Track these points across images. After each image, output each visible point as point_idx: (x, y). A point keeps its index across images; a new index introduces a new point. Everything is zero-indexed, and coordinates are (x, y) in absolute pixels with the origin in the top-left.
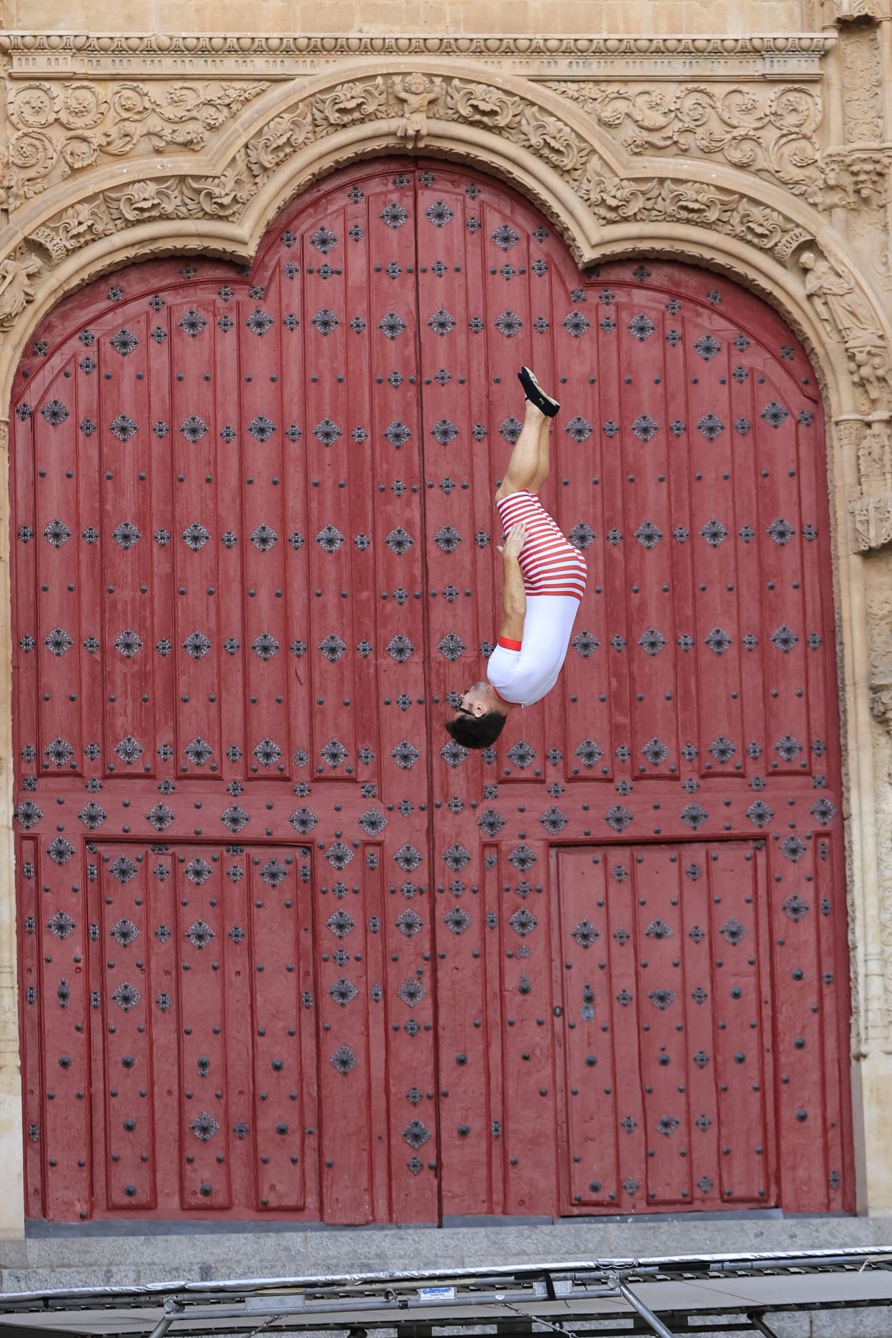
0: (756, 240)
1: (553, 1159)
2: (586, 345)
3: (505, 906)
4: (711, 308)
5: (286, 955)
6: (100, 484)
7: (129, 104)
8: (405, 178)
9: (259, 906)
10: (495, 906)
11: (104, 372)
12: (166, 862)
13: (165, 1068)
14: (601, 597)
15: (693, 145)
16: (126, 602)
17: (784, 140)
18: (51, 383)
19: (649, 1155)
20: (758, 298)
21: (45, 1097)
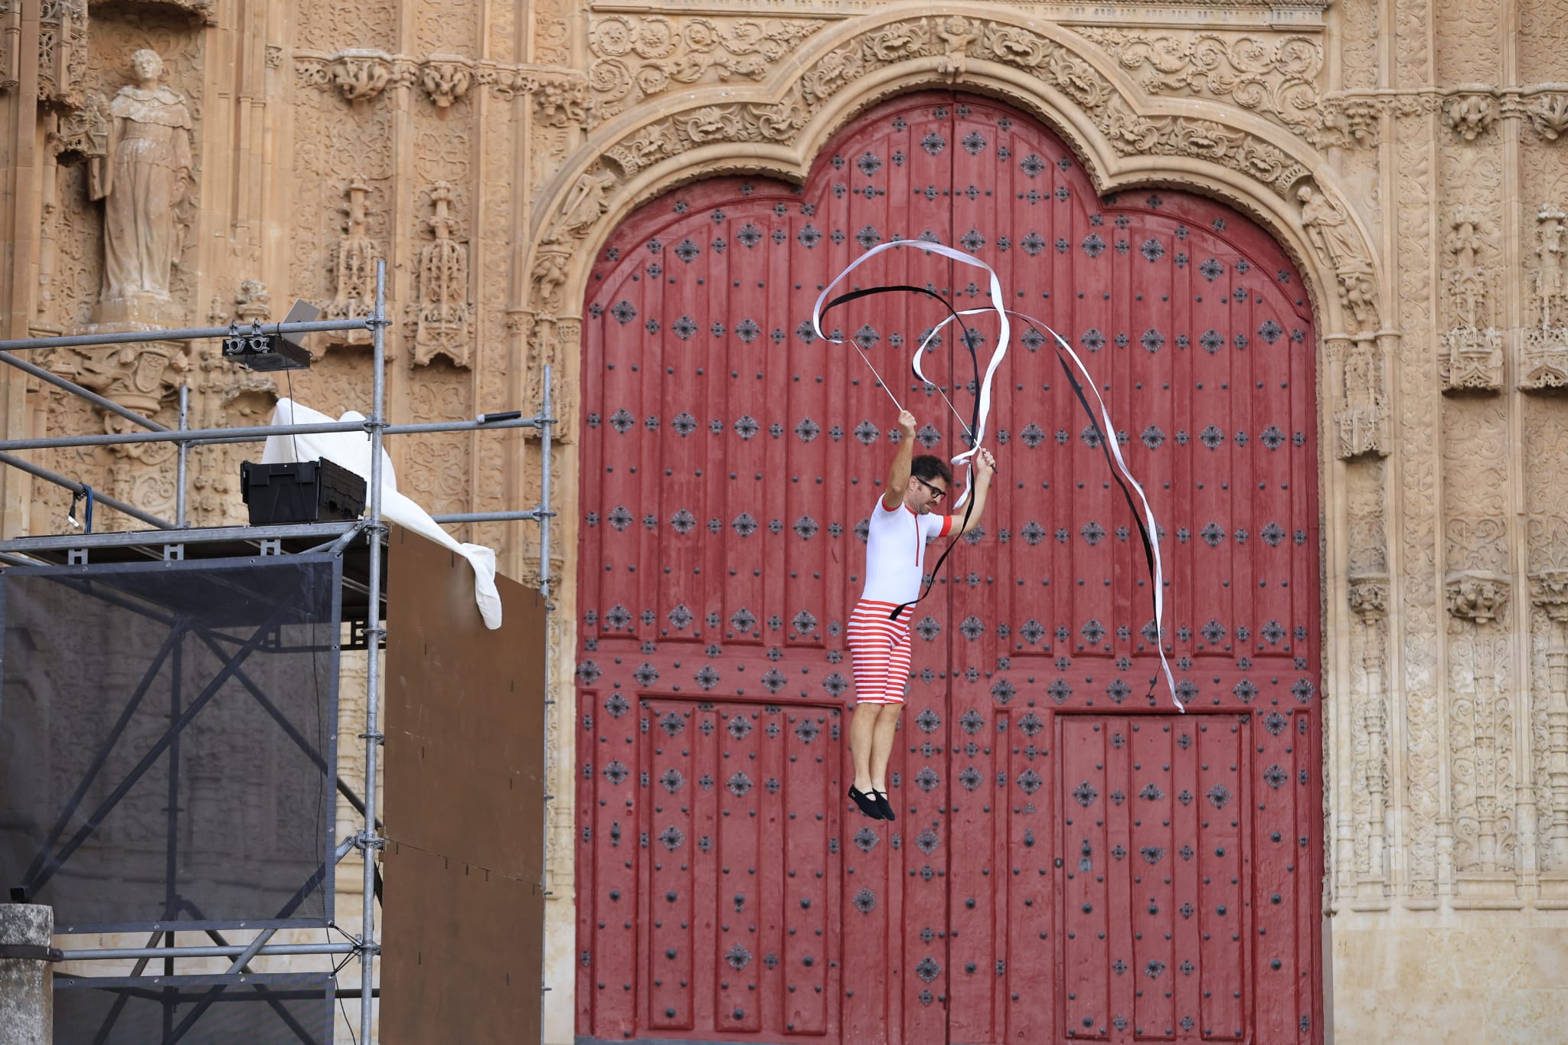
0: (1258, 175)
1: (1051, 995)
2: (1102, 264)
3: (1013, 767)
4: (1216, 235)
5: (817, 805)
6: (663, 378)
7: (698, 37)
8: (943, 111)
9: (793, 760)
10: (1005, 767)
11: (669, 276)
12: (711, 718)
13: (705, 903)
14: (1108, 492)
15: (1204, 87)
16: (681, 485)
17: (1287, 84)
18: (621, 285)
19: (1137, 995)
20: (1259, 226)
21: (596, 927)
